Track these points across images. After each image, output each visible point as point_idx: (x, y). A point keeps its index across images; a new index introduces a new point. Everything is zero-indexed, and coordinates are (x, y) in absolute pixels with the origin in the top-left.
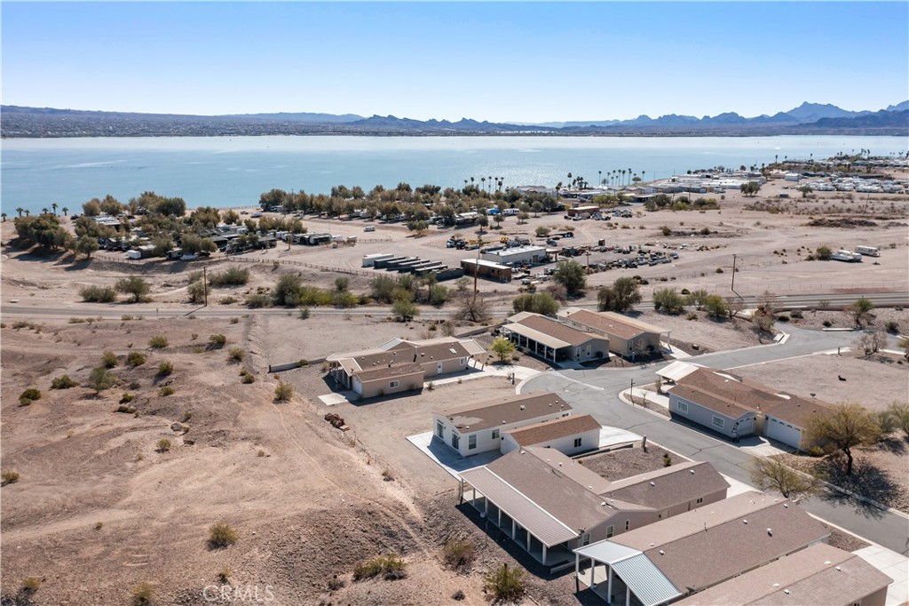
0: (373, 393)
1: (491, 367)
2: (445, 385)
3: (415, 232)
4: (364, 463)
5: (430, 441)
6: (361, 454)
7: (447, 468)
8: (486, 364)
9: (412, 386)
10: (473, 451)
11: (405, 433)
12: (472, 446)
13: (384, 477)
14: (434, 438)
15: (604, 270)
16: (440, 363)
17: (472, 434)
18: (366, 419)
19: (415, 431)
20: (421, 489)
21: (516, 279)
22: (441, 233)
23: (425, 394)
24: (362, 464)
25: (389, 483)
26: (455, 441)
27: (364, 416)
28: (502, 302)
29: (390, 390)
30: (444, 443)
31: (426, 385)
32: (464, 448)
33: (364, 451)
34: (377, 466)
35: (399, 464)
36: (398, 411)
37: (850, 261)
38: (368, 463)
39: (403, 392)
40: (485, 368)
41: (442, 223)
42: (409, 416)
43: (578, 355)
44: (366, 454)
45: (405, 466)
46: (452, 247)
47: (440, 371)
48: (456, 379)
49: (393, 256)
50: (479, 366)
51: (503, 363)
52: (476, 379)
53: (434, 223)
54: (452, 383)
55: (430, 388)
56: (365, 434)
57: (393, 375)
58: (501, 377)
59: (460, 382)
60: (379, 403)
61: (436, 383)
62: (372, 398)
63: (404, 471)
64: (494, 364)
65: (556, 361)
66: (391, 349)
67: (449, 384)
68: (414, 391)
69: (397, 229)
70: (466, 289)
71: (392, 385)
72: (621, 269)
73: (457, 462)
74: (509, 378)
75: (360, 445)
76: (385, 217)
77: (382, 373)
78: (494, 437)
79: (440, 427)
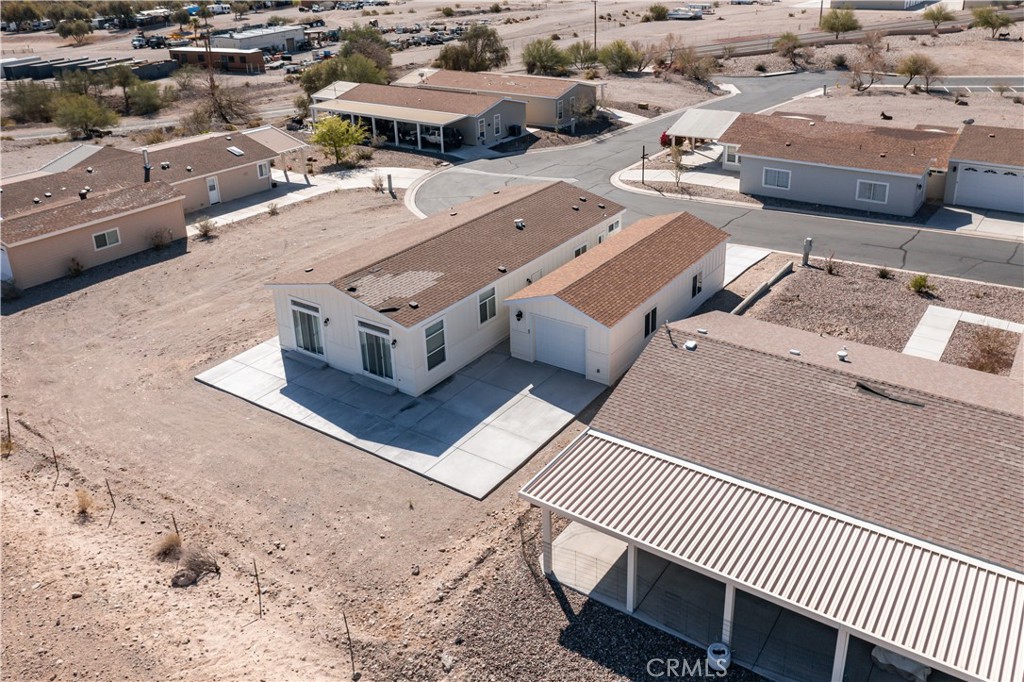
0: (50, 270)
1: (326, 176)
2: (239, 223)
3: (71, 39)
4: (66, 522)
5: (280, 371)
6: (44, 479)
7: (392, 452)
8: (311, 172)
9: (158, 236)
10: (442, 371)
11: (183, 364)
12: (436, 358)
13: (170, 570)
14: (288, 357)
15: (401, 50)
16: (212, 178)
17: (431, 321)
18: (39, 346)
19: (219, 349)
20: (347, 577)
21: (272, 68)
22: (117, 38)
23: (197, 251)
24: (57, 526)
25: (203, 587)
26: (376, 354)
27: (30, 339)
28: (265, 99)
29: (96, 255)
30: (327, 366)
31: (192, 231)
32: (410, 369)
33: (54, 462)
34: (125, 519)
35: (209, 484)
36: (139, 306)
37: (691, 19)
38: (84, 516)
39: (136, 255)
40: (312, 180)
41: (115, 26)
42: (177, 310)
43: (482, 134)
44: (64, 477)
45: (236, 488)
46: (141, 47)
47: (214, 196)
48: (262, 208)
49: (39, 59)
50: (296, 178)
51: (344, 167)
52: (308, 201)
53: (101, 27)
54: (257, 217)
55: (206, 236)
56: (46, 396)
57: (99, 215)
58: (360, 190)
59: (273, 213)
60: (75, 295)
61: (220, 221)
62: (47, 284)
63: (242, 511)
64: (326, 170)
65: (445, 150)
66: (76, 167)
67: (250, 221)
68: (164, 247)
69: (39, 39)
70: (193, 87)
71: (101, 241)
72: (421, 48)
73: (407, 419)
74: (379, 189)
75: (33, 443)
76: (13, 25)
77: (66, 215)
78: (484, 318)
79: (306, 322)
